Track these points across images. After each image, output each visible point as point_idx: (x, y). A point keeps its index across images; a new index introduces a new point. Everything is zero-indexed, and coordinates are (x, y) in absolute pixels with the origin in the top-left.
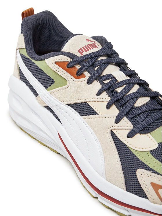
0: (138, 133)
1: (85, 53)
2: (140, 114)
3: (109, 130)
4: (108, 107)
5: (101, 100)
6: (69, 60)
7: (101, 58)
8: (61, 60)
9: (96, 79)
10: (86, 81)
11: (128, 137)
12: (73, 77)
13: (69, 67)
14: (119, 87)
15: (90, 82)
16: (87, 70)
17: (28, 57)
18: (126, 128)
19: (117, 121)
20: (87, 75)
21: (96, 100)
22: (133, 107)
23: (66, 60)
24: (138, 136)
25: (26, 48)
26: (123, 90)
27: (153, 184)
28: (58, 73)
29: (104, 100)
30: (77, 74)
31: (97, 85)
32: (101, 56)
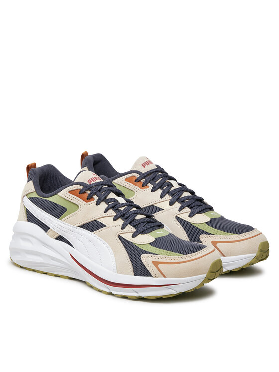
0: (140, 234)
1: (93, 182)
2: (140, 224)
3: (117, 235)
4: (115, 220)
5: (108, 215)
6: (81, 187)
7: (105, 187)
8: (74, 189)
9: (102, 201)
10: (95, 203)
11: (132, 237)
12: (84, 202)
13: (81, 193)
14: (121, 207)
15: (98, 204)
16: (95, 194)
17: (39, 197)
18: (130, 231)
19: (123, 228)
20: (96, 198)
21: (104, 216)
22: (134, 220)
23: (79, 188)
24: (140, 236)
25: (36, 191)
26: (124, 210)
27: (154, 262)
28: (71, 201)
29: (111, 215)
30: (87, 199)
31: (104, 206)
32: (105, 185)
